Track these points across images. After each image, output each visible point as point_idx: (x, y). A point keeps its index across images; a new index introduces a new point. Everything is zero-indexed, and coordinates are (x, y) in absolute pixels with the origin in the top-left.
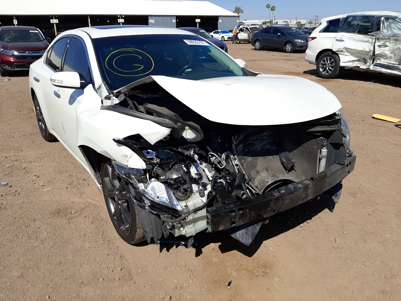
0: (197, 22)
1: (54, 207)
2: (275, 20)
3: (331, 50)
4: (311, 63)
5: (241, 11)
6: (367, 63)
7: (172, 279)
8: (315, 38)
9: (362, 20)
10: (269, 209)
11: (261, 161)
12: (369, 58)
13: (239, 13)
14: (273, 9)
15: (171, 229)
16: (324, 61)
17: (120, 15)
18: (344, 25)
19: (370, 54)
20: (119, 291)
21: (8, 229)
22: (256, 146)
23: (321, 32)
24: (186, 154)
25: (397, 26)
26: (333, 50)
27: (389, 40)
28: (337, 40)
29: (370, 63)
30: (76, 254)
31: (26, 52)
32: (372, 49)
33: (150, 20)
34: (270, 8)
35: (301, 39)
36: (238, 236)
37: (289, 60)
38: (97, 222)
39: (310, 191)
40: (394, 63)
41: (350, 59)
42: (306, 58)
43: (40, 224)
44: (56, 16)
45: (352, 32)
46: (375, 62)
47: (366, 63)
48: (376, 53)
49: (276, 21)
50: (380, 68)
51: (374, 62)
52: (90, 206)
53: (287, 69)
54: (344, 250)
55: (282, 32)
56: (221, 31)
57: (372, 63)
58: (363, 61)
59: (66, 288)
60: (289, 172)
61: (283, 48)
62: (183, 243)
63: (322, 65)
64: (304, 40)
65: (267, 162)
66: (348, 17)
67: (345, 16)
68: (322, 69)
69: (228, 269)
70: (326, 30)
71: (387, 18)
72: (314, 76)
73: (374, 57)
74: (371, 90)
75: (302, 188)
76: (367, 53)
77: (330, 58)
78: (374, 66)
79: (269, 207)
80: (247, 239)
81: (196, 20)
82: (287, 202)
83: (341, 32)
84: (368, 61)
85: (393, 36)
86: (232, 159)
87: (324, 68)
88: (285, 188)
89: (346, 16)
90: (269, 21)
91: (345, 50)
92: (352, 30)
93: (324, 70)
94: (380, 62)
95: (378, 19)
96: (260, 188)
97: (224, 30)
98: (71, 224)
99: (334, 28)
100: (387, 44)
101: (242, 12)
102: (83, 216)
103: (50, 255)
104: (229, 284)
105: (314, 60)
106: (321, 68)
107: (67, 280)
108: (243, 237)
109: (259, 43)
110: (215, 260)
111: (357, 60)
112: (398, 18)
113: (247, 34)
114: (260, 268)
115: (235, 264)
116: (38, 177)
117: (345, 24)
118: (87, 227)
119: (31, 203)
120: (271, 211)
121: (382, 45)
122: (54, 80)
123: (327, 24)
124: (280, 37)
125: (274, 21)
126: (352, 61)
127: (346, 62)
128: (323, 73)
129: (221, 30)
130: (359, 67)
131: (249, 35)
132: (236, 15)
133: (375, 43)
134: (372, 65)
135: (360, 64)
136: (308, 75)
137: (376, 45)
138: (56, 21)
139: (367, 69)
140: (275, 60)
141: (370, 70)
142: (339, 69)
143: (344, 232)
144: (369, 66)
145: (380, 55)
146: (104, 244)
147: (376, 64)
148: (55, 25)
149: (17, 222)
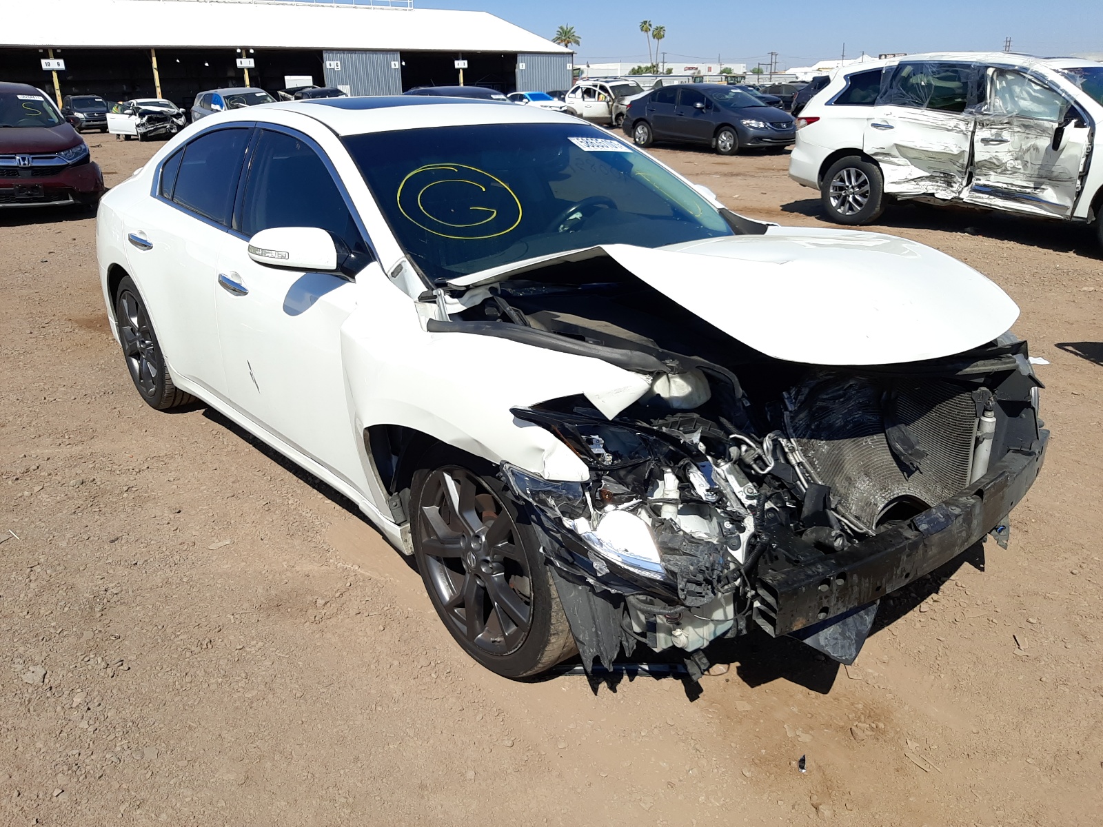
0: (458, 70)
1: (260, 591)
2: (664, 62)
3: (859, 152)
4: (804, 184)
5: (573, 38)
6: (954, 185)
7: (653, 759)
8: (817, 119)
9: (939, 74)
10: (899, 572)
11: (850, 451)
12: (959, 171)
13: (569, 45)
14: (659, 34)
15: (643, 635)
16: (842, 180)
17: (241, 48)
18: (891, 84)
19: (961, 161)
20: (530, 800)
21: (153, 657)
22: (833, 413)
23: (832, 105)
24: (684, 442)
25: (1028, 93)
26: (865, 151)
27: (1008, 126)
28: (874, 125)
29: (962, 184)
30: (374, 712)
31: (14, 158)
32: (968, 149)
33: (328, 63)
34: (650, 33)
35: (758, 120)
36: (822, 642)
37: (732, 175)
38: (395, 624)
39: (975, 522)
40: (1025, 184)
41: (910, 174)
42: (793, 171)
43: (242, 640)
44: (59, 51)
45: (914, 104)
46: (974, 181)
47: (949, 184)
48: (977, 158)
49: (667, 66)
50: (987, 196)
51: (971, 181)
52: (361, 584)
53: (736, 199)
54: (1043, 663)
55: (707, 98)
56: (530, 95)
57: (967, 185)
58: (943, 179)
59: (386, 803)
60: (908, 477)
61: (711, 141)
62: (646, 667)
63: (836, 190)
64: (765, 120)
65: (864, 454)
66: (901, 66)
67: (893, 62)
68: (836, 201)
69: (785, 726)
70: (843, 99)
71: (1002, 71)
72: (813, 218)
73: (971, 168)
74: (972, 254)
75: (961, 515)
76: (953, 158)
77: (856, 171)
78: (971, 191)
79: (898, 567)
80: (847, 648)
81: (456, 62)
82: (933, 551)
83: (885, 103)
84: (955, 180)
85: (1017, 116)
86: (787, 450)
87: (841, 198)
88: (927, 517)
89: (897, 63)
90: (649, 65)
91: (895, 152)
92: (912, 98)
93: (843, 204)
94: (987, 183)
95: (981, 74)
96: (867, 520)
97: (537, 92)
98: (328, 635)
99: (863, 93)
100: (1006, 135)
101: (577, 43)
102: (353, 613)
103: (303, 720)
104: (802, 763)
105: (814, 176)
106: (834, 197)
107: (380, 781)
108: (835, 644)
109: (646, 130)
110: (743, 706)
111: (927, 177)
112: (1029, 72)
113: (605, 103)
114: (863, 720)
115: (797, 714)
116: (179, 512)
117: (894, 83)
118: (373, 638)
119: (191, 583)
120: (901, 576)
121: (993, 138)
122: (265, 252)
123: (847, 83)
124: (703, 112)
125: (660, 65)
126: (913, 180)
127: (899, 183)
128: (839, 210)
129: (528, 92)
130: (932, 195)
131: (609, 107)
132: (561, 48)
133: (973, 133)
134: (967, 188)
135: (936, 187)
136: (797, 216)
137: (977, 137)
138: (59, 64)
139: (955, 200)
140: (697, 174)
141: (961, 201)
142: (880, 199)
143: (1031, 620)
144: (960, 193)
145: (988, 164)
146: (438, 680)
147: (977, 188)
148: (55, 75)
149: (172, 638)
